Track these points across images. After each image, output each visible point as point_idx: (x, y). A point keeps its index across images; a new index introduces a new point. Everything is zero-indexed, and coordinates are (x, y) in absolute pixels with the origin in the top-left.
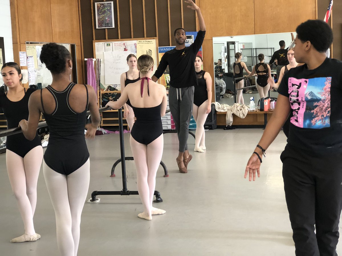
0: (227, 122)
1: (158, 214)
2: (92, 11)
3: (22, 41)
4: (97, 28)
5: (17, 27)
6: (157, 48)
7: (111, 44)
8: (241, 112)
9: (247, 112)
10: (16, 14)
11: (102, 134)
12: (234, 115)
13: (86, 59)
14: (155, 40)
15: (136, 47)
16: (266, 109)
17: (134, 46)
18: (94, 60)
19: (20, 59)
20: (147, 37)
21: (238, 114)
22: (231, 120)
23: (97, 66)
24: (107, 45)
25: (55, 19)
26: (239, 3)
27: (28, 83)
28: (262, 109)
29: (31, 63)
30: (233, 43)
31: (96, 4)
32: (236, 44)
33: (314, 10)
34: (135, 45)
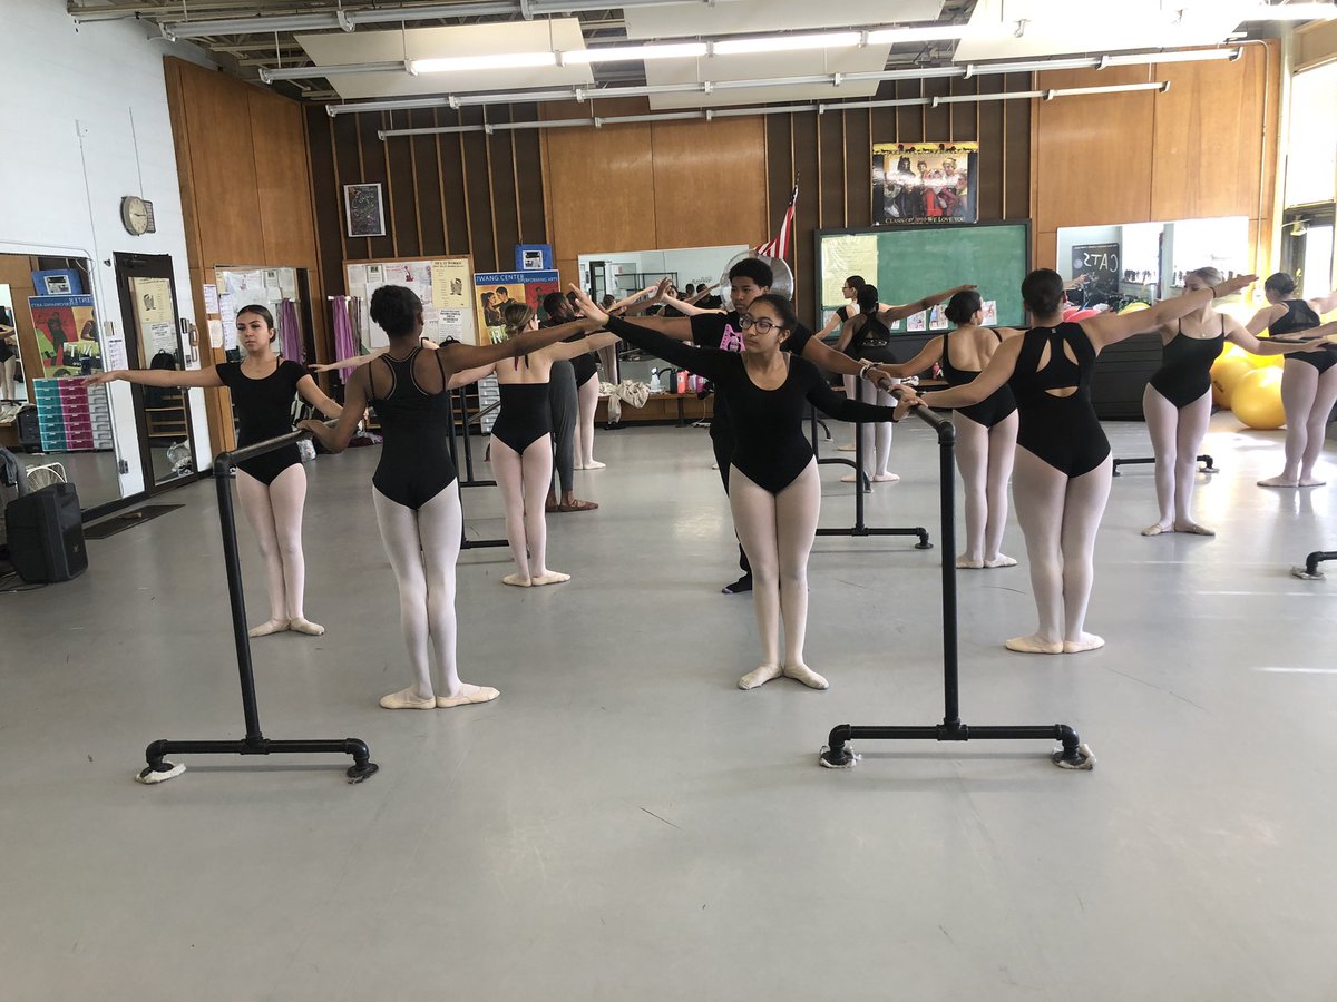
0: (610, 416)
1: (558, 582)
2: (339, 202)
3: (207, 264)
4: (350, 235)
5: (198, 235)
6: (472, 277)
7: (380, 267)
8: (635, 395)
9: (646, 395)
10: (194, 209)
11: (372, 443)
12: (622, 402)
13: (330, 298)
14: (466, 260)
15: (430, 274)
16: (681, 389)
17: (425, 272)
18: (348, 298)
19: (206, 300)
20: (451, 254)
21: (630, 401)
22: (618, 411)
23: (353, 312)
24: (372, 269)
25: (267, 219)
26: (626, 191)
27: (223, 346)
28: (674, 389)
29: (226, 308)
30: (602, 264)
31: (346, 187)
32: (607, 265)
33: (763, 204)
34: (428, 269)
